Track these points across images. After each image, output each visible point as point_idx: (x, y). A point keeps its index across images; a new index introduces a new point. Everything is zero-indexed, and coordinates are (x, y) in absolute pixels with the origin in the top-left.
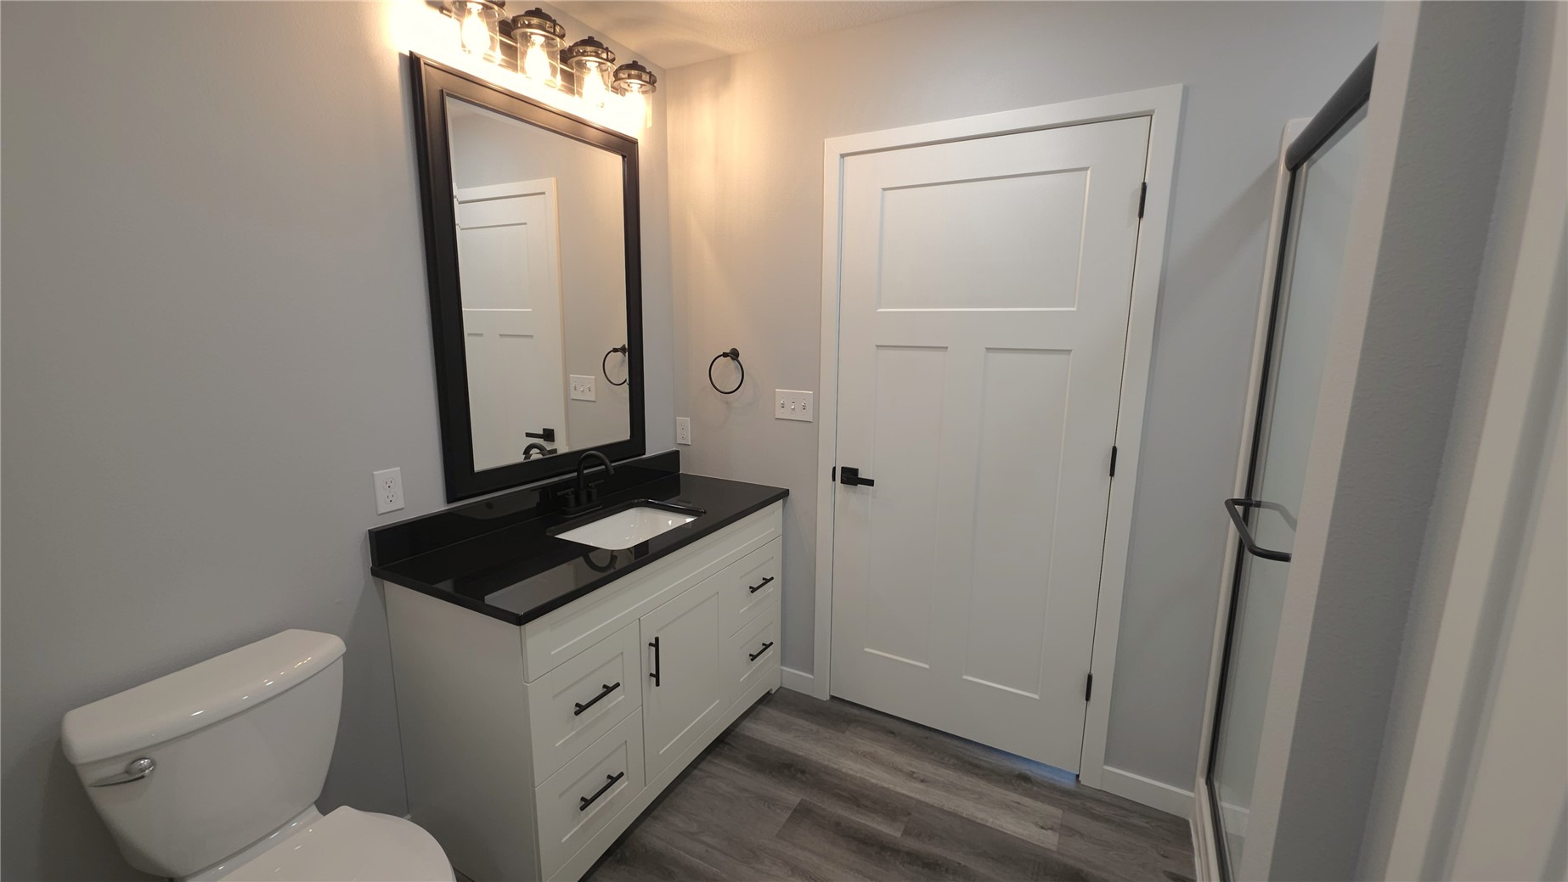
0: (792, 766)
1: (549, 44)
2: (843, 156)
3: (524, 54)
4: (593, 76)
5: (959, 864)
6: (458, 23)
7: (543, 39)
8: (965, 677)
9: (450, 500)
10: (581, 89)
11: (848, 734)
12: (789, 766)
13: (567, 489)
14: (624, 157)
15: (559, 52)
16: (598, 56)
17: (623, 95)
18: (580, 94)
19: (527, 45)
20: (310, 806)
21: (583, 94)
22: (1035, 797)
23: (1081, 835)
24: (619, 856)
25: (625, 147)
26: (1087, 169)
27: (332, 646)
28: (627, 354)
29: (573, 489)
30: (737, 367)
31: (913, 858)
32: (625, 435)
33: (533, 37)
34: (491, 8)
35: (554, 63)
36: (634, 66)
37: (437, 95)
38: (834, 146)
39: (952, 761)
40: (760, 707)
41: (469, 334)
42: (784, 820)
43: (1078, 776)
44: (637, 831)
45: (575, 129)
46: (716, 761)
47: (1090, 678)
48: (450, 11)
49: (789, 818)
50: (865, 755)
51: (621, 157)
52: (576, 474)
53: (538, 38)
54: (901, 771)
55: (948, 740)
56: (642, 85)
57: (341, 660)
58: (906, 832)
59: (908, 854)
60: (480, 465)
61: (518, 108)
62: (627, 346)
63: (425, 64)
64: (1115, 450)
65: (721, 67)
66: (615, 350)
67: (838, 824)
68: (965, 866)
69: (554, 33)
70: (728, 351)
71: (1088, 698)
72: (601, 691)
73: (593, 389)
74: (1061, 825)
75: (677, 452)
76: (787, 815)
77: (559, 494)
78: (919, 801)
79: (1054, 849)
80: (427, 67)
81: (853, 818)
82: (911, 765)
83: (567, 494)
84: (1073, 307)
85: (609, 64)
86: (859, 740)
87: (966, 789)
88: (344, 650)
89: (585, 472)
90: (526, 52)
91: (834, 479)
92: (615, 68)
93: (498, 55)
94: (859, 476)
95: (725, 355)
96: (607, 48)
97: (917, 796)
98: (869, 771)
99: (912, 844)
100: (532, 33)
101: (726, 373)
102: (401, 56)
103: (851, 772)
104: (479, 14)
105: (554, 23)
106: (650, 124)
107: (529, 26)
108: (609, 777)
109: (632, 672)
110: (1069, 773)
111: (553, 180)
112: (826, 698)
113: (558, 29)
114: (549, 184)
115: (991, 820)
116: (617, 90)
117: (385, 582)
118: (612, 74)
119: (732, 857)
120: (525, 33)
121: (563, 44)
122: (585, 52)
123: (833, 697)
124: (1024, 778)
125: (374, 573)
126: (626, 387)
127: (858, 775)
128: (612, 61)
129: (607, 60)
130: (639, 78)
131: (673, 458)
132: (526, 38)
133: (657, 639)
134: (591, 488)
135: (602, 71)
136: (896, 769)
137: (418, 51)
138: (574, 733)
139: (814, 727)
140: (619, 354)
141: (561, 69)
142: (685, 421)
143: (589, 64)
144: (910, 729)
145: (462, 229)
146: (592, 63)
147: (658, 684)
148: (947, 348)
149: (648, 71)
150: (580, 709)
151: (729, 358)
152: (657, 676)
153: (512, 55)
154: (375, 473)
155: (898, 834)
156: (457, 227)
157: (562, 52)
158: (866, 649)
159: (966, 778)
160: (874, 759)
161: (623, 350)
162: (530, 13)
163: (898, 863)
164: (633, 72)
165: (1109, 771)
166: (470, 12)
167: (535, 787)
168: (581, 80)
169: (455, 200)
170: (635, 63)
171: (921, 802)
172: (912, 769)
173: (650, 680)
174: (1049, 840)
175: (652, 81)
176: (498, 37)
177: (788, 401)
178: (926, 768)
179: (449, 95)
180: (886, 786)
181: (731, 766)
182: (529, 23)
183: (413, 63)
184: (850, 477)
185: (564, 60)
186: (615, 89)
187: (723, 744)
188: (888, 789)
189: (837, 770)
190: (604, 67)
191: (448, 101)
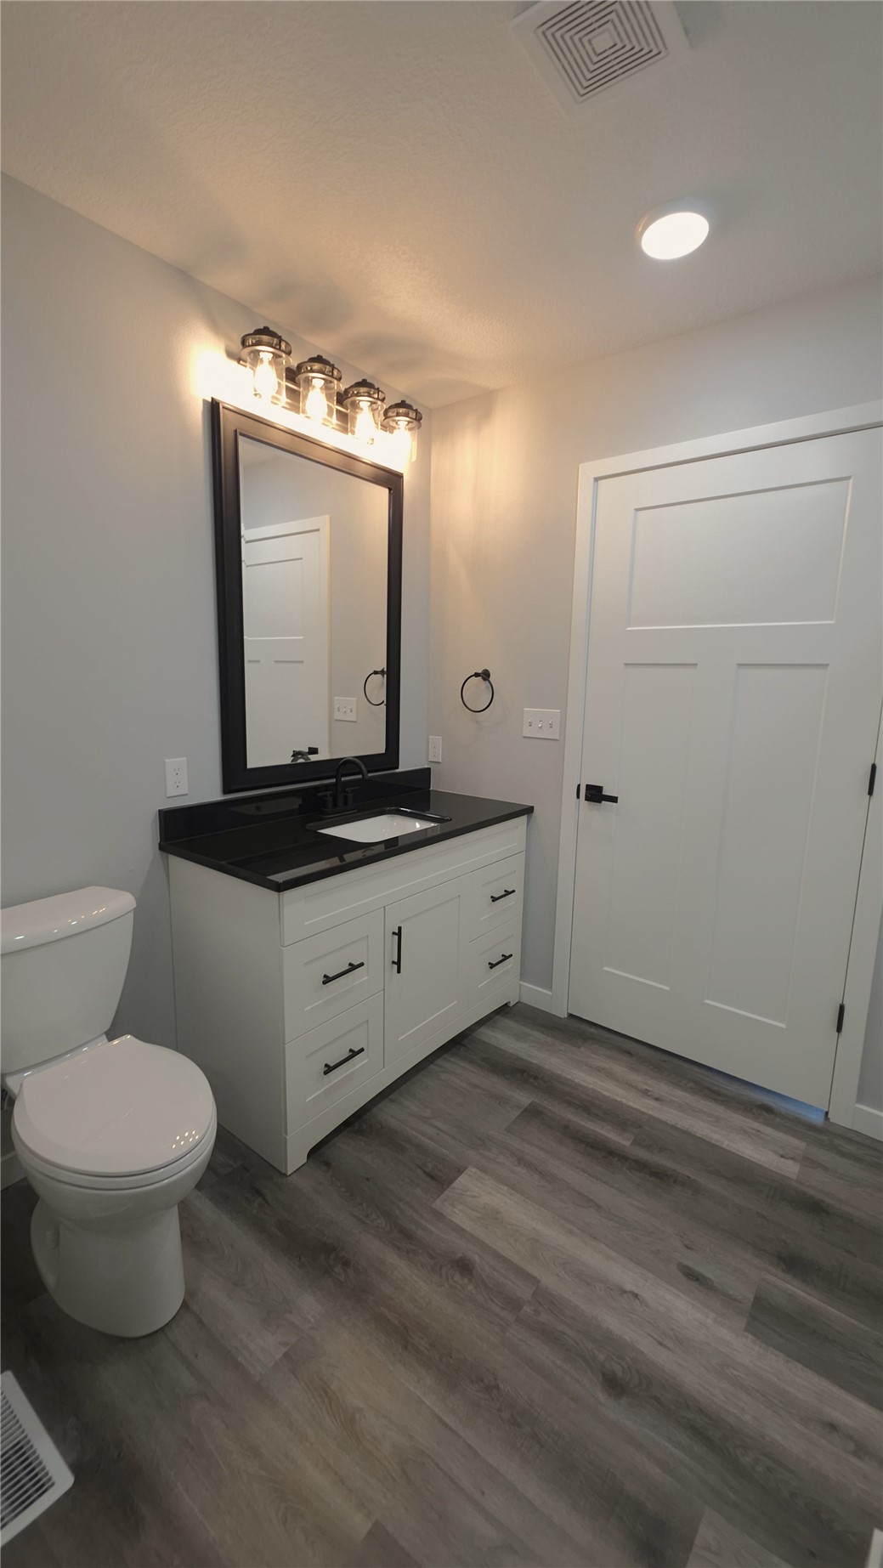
0: (524, 1071)
1: (327, 387)
2: (597, 479)
3: (305, 397)
4: (366, 414)
5: (689, 1178)
6: (252, 372)
7: (323, 382)
8: (706, 1001)
9: (226, 791)
10: (354, 427)
11: (583, 1049)
12: (522, 1071)
13: (326, 791)
14: (390, 489)
15: (335, 394)
16: (370, 396)
17: (391, 432)
18: (353, 433)
19: (308, 388)
20: (101, 1035)
21: (356, 432)
22: (777, 1127)
23: (825, 1169)
24: (357, 1127)
25: (391, 481)
26: (848, 478)
27: (125, 901)
28: (385, 676)
29: (331, 792)
30: (488, 687)
31: (640, 1166)
32: (380, 748)
33: (314, 380)
34: (281, 357)
35: (331, 404)
36: (402, 404)
37: (232, 435)
38: (588, 470)
39: (691, 1085)
40: (497, 1017)
41: (249, 661)
42: (514, 1118)
43: (827, 1113)
44: (375, 1110)
45: (347, 465)
46: (452, 1059)
47: (842, 1008)
48: (245, 362)
49: (519, 1116)
50: (599, 1070)
51: (387, 490)
52: (334, 780)
53: (318, 381)
54: (635, 1088)
55: (686, 1065)
56: (409, 422)
57: (132, 914)
58: (635, 1142)
59: (637, 1162)
60: (252, 763)
61: (299, 447)
62: (385, 670)
63: (223, 407)
64: (874, 767)
65: (482, 404)
66: (376, 673)
67: (567, 1127)
68: (694, 1180)
69: (332, 376)
70: (480, 672)
71: (839, 1029)
72: (347, 967)
73: (354, 711)
74: (804, 1157)
75: (429, 770)
76: (517, 1113)
77: (319, 795)
78: (651, 1117)
79: (795, 1177)
80: (226, 411)
81: (582, 1123)
82: (646, 1084)
83: (326, 796)
84: (832, 620)
85: (379, 403)
86: (593, 1056)
87: (704, 1112)
88: (135, 905)
89: (343, 779)
90: (307, 395)
91: (578, 797)
92: (385, 407)
93: (284, 399)
94: (604, 793)
95: (477, 675)
96: (378, 388)
97: (650, 1112)
98: (602, 1084)
99: (640, 1153)
100: (313, 378)
101: (477, 692)
102: (204, 401)
103: (583, 1084)
104: (270, 363)
105: (333, 367)
106: (414, 458)
107: (312, 371)
108: (351, 1050)
109: (377, 954)
110: (817, 1110)
111: (327, 517)
112: (564, 1015)
113: (335, 372)
114: (323, 521)
115: (726, 1143)
116: (386, 428)
117: (170, 855)
118: (382, 412)
120: (307, 378)
121: (338, 386)
122: (358, 393)
123: (571, 1016)
124: (767, 1109)
125: (161, 848)
126: (384, 707)
127: (591, 1086)
128: (383, 400)
129: (378, 399)
130: (407, 415)
131: (425, 774)
132: (308, 381)
133: (400, 928)
134: (347, 792)
135: (373, 410)
136: (630, 1086)
137: (218, 397)
138: (321, 1001)
139: (550, 1040)
140: (379, 676)
141: (337, 410)
142: (436, 740)
143: (361, 404)
144: (647, 1052)
145: (247, 566)
146: (364, 402)
147: (399, 971)
148: (696, 665)
149: (414, 408)
150: (327, 980)
151: (480, 678)
152: (398, 963)
153: (295, 398)
154: (167, 760)
155: (627, 1143)
156: (243, 564)
157: (339, 394)
158: (605, 968)
159: (703, 1101)
160: (609, 1075)
161: (382, 672)
162: (312, 360)
163: (624, 1168)
164: (401, 410)
165: (863, 1110)
166: (262, 361)
167: (284, 1044)
168: (354, 419)
169: (242, 539)
170: (403, 402)
171: (654, 1118)
172: (646, 1087)
173: (392, 967)
174: (790, 1169)
175: (418, 418)
176: (284, 383)
177: (536, 719)
178: (664, 1089)
179: (242, 434)
180: (619, 1099)
181: (466, 1065)
182: (311, 369)
183: (213, 408)
184: (595, 794)
185: (340, 402)
186: (385, 427)
187: (458, 1044)
188: (620, 1102)
189: (569, 1080)
190: (374, 406)
191: (240, 438)
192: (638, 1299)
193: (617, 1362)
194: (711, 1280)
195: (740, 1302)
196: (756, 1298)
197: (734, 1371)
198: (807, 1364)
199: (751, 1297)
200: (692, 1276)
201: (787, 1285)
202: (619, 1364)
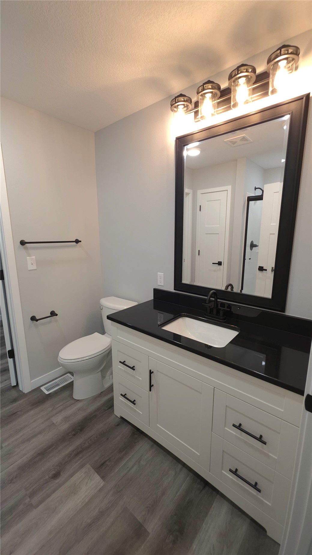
119: (121, 480)
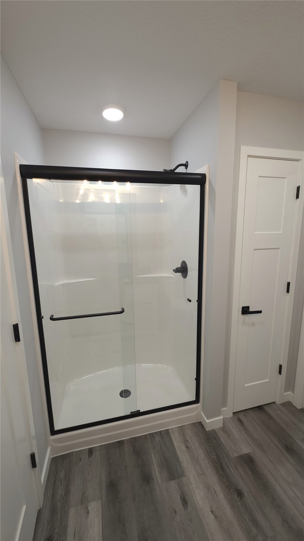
192: (212, 510)
193: (235, 498)
194: (180, 495)
195: (178, 483)
196: (171, 480)
197: (200, 472)
198: (178, 459)
199: (172, 482)
200: (185, 502)
201: (157, 475)
202: (234, 497)
